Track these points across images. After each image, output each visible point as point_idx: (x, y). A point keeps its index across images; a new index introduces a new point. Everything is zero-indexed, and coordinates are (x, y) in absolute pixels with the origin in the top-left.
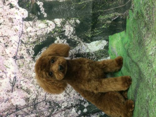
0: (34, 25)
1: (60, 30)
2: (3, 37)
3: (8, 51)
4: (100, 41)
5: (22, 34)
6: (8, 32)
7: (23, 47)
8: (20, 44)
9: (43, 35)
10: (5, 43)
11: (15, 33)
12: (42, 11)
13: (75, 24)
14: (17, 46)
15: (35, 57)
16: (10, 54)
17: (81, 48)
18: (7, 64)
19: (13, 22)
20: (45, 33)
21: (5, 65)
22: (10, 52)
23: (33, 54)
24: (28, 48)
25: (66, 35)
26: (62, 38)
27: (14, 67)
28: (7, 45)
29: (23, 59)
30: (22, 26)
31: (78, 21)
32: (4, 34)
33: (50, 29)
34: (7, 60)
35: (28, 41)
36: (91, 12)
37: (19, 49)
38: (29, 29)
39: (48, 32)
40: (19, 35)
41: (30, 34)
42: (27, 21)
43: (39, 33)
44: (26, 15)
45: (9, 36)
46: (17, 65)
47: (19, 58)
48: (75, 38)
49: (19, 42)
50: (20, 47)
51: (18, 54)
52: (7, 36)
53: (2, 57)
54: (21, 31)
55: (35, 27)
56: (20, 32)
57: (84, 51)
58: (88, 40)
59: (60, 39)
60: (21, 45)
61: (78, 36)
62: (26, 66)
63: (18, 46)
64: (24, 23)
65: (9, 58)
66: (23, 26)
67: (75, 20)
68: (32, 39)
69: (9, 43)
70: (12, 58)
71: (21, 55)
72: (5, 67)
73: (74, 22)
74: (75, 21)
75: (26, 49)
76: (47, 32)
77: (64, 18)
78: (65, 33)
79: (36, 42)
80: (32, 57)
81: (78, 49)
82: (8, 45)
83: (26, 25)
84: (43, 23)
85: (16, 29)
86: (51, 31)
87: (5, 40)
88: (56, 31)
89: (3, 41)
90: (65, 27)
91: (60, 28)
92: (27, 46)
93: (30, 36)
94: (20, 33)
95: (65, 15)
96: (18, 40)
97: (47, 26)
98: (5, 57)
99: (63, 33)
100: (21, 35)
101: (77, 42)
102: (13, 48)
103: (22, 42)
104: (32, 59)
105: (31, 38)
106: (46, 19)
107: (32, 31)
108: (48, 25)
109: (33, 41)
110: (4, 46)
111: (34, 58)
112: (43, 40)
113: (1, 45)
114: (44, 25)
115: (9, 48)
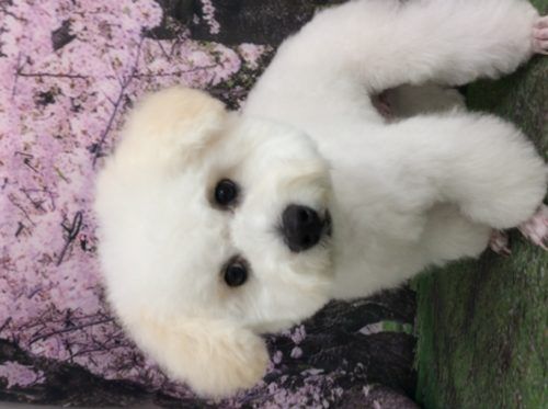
0: (175, 53)
1: (254, 80)
2: (70, 77)
3: (78, 124)
5: (133, 76)
6: (90, 65)
8: (120, 108)
10: (72, 99)
11: (112, 73)
12: (205, 15)
14: (112, 112)
16: (82, 135)
18: (64, 168)
19: (110, 37)
20: (206, 82)
21: (57, 170)
22: (84, 129)
28: (79, 106)
30: (136, 53)
32: (78, 70)
33: (222, 74)
34: (67, 152)
37: (114, 123)
38: (159, 64)
39: (217, 81)
40: (122, 80)
41: (159, 80)
42: (154, 38)
43: (186, 79)
44: (155, 20)
45: (90, 79)
49: (119, 101)
50: (118, 117)
51: (108, 140)
52: (83, 78)
53: (56, 141)
54: (132, 68)
55: (177, 61)
56: (127, 72)
60: (122, 110)
63: (114, 115)
64: (144, 44)
65: (77, 147)
66: (142, 54)
69: (86, 98)
70: (87, 148)
72: (56, 173)
76: (212, 80)
77: (271, 45)
82: (83, 105)
83: (149, 52)
84: (205, 51)
85: (117, 59)
86: (226, 78)
87: (76, 88)
88: (239, 83)
89: (71, 90)
91: (254, 72)
93: (155, 87)
94: (126, 75)
96: (118, 95)
97: (214, 63)
98: (65, 142)
100: (130, 80)
102: (98, 118)
103: (128, 102)
106: (214, 40)
107: (166, 72)
108: (217, 60)
110: (69, 106)
113: (61, 103)
114: (207, 57)
115: (82, 115)
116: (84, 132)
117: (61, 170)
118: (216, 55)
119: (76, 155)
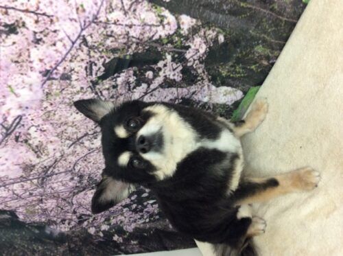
0: (132, 9)
1: (181, 42)
2: (37, 14)
3: (36, 53)
4: (234, 89)
5: (93, 22)
6: (56, 7)
7: (83, 55)
8: (77, 45)
9: (142, 40)
10: (35, 33)
11: (75, 16)
13: (213, 42)
14: (68, 48)
15: (100, 81)
16: (39, 62)
17: (199, 89)
18: (16, 86)
20: (148, 37)
21: (10, 87)
22: (42, 58)
23: (98, 75)
24: (92, 60)
25: (188, 56)
26: (177, 60)
27: (31, 93)
28: (40, 40)
29: (68, 81)
30: (99, 4)
31: (221, 39)
32: (43, 9)
33: (162, 32)
34: (22, 74)
35: (100, 44)
36: (251, 31)
37: (69, 57)
38: (116, 15)
39: (156, 37)
40: (83, 24)
41: (113, 27)
43: (135, 31)
45: (54, 19)
46: (44, 90)
47: (58, 76)
48: (199, 68)
49: (76, 40)
50: (73, 52)
51: (60, 69)
52: (48, 16)
53: (13, 65)
54: (94, 15)
55: (132, 16)
56: (88, 17)
57: (200, 97)
58: (218, 80)
59: (172, 61)
60: (78, 47)
61: (206, 66)
62: (63, 98)
63: (70, 50)
65: (32, 71)
66: (104, 3)
67: (218, 33)
68: (112, 42)
69: (48, 34)
70: (40, 72)
71: (66, 72)
72: (9, 89)
73: (214, 37)
74: (217, 36)
75: (88, 61)
76: (153, 36)
77: (201, 20)
78: (188, 52)
79: (119, 50)
80: (91, 81)
81: (194, 90)
82: (44, 39)
83: (111, 4)
84: (155, 13)
85: (82, 6)
86: (163, 36)
87: (40, 24)
88: (171, 42)
89: (35, 25)
90: (194, 39)
91: (183, 37)
92: (92, 53)
93: (109, 33)
94: (87, 20)
95: (205, 15)
96: (76, 36)
97: (158, 24)
98: (21, 66)
99: (184, 51)
100: (90, 25)
101: (199, 78)
102: (56, 51)
103: (85, 41)
104: (91, 84)
105: (111, 39)
106: (164, 6)
107: (120, 22)
108: (161, 22)
109: (113, 47)
110: (31, 38)
111: (94, 83)
112: (136, 51)
113: (24, 35)
114: (155, 18)
115: (42, 47)
116: (41, 60)
117: (13, 87)
118: (162, 17)
119: (30, 77)
